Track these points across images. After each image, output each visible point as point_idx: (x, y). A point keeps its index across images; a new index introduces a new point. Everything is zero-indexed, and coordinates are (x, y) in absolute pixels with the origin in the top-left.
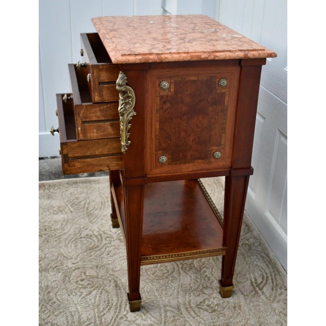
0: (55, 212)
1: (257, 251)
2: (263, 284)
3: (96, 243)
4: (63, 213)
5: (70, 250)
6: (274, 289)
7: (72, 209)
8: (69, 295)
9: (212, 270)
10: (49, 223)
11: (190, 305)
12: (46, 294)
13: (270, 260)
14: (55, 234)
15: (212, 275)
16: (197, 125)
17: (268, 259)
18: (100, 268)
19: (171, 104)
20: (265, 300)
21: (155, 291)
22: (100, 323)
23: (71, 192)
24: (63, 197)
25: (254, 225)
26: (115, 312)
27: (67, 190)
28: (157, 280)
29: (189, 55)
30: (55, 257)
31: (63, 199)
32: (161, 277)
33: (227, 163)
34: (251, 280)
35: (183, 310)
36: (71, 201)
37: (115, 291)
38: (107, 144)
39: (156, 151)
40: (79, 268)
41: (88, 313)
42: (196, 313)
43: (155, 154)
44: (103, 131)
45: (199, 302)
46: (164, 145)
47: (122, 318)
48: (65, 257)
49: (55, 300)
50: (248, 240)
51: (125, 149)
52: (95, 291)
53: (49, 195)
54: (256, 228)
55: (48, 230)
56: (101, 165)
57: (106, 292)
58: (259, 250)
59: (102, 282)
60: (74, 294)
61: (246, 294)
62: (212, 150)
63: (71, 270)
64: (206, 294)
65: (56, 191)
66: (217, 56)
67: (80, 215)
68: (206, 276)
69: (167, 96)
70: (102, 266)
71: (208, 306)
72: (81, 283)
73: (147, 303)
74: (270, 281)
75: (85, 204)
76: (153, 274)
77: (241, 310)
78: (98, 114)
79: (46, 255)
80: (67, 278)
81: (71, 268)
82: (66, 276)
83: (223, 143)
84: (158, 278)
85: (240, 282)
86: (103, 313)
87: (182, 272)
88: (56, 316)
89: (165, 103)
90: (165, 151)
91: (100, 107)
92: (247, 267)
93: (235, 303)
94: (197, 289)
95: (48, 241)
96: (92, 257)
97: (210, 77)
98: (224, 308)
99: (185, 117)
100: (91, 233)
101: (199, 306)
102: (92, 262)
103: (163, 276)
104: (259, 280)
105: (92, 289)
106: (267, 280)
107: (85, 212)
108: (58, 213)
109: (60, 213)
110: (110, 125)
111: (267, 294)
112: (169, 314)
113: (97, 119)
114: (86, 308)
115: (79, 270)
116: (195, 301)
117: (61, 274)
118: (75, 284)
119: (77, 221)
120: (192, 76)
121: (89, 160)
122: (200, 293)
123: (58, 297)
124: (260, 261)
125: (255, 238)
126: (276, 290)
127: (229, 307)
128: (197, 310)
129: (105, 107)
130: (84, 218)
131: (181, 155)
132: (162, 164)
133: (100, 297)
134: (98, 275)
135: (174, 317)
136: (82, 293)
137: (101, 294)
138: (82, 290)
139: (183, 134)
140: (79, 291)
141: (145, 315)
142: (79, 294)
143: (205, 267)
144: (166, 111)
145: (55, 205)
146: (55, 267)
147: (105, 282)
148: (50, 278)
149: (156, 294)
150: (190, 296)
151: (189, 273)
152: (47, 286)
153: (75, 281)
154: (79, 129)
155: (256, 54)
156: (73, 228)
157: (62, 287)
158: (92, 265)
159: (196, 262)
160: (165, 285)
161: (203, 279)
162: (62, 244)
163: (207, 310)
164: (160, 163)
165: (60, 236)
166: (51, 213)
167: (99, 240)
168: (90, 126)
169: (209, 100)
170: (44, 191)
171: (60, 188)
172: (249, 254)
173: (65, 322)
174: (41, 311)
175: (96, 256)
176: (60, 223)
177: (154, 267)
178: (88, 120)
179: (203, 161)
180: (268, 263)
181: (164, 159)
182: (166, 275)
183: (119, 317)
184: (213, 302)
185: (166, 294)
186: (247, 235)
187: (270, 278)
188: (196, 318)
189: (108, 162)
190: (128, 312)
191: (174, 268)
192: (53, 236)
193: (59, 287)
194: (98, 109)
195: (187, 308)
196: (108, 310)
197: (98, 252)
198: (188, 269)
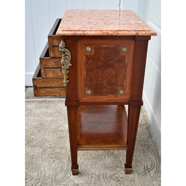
0: (48, 116)
1: (152, 149)
2: (151, 169)
3: (65, 135)
4: (52, 117)
5: (50, 137)
6: (157, 173)
7: (57, 115)
8: (43, 161)
9: (124, 157)
10: (43, 122)
11: (106, 175)
12: (31, 159)
13: (159, 156)
14: (45, 128)
15: (123, 160)
16: (109, 74)
17: (157, 155)
18: (63, 148)
19: (92, 61)
20: (150, 179)
21: (89, 165)
22: (55, 179)
23: (60, 106)
24: (55, 108)
25: (154, 134)
26: (64, 174)
27: (57, 105)
28: (92, 159)
29: (101, 32)
30: (41, 140)
31: (54, 109)
32: (94, 157)
33: (127, 97)
34: (144, 166)
35: (101, 177)
36: (58, 110)
37: (67, 162)
38: (59, 81)
39: (84, 87)
40: (52, 147)
41: (50, 173)
42: (108, 181)
43: (84, 89)
44: (56, 74)
45: (112, 174)
46: (89, 84)
47: (67, 178)
48: (46, 140)
49: (35, 163)
50: (148, 142)
51: (65, 85)
52: (57, 161)
53: (48, 106)
54: (155, 136)
55: (42, 125)
56: (55, 93)
57: (63, 162)
58: (154, 149)
59: (61, 157)
60: (45, 161)
61: (139, 174)
62: (118, 89)
63: (47, 148)
64: (117, 171)
65: (52, 105)
66: (118, 34)
67: (61, 119)
68: (120, 160)
69: (90, 56)
70: (64, 148)
71: (116, 177)
72: (51, 156)
73: (83, 171)
74: (155, 168)
75: (65, 113)
76: (90, 156)
77: (134, 183)
78: (53, 64)
79: (37, 138)
80: (44, 152)
81: (48, 147)
82: (44, 151)
83: (124, 85)
84: (92, 158)
85: (138, 166)
86: (58, 173)
87: (107, 156)
88: (33, 172)
89: (89, 59)
90: (90, 87)
91: (54, 60)
92: (144, 158)
93: (132, 178)
94: (113, 167)
95: (40, 131)
96: (61, 142)
97: (116, 46)
98: (125, 180)
99: (101, 69)
100: (63, 129)
101: (111, 177)
102: (59, 145)
103: (96, 157)
104: (149, 167)
105: (55, 160)
106: (154, 167)
107: (64, 117)
108: (49, 116)
109: (50, 116)
110: (60, 71)
111: (151, 175)
112: (93, 179)
113: (52, 67)
114: (49, 169)
115: (52, 148)
116: (109, 173)
117: (41, 149)
118: (47, 156)
119: (58, 122)
120: (105, 44)
121: (48, 89)
122: (114, 169)
123: (37, 162)
124: (153, 156)
125: (153, 142)
126: (158, 173)
127: (128, 180)
128: (109, 179)
129: (57, 60)
130: (62, 120)
131: (99, 91)
132: (88, 95)
133: (59, 164)
134: (61, 152)
135: (95, 181)
136: (49, 161)
137: (60, 163)
138: (50, 160)
139: (100, 79)
140: (48, 160)
141: (80, 178)
142: (48, 161)
143: (120, 155)
144: (89, 64)
145: (49, 112)
146: (40, 145)
147: (63, 156)
148: (35, 151)
149: (89, 167)
150: (108, 171)
151: (111, 157)
152: (33, 155)
153: (48, 154)
154: (43, 71)
155: (143, 33)
156: (55, 125)
157: (40, 157)
158: (59, 146)
159: (116, 152)
160: (95, 163)
161: (117, 162)
162: (47, 134)
163: (115, 180)
164: (87, 94)
165: (47, 129)
166: (46, 116)
167: (66, 133)
168: (48, 70)
169: (116, 60)
170: (46, 104)
171: (54, 103)
172: (147, 151)
173: (37, 175)
174: (26, 168)
175: (63, 142)
176: (49, 122)
177: (92, 152)
178: (47, 67)
179: (113, 95)
180: (157, 157)
181: (89, 92)
182: (98, 157)
183: (66, 177)
184: (120, 176)
185: (95, 167)
186: (149, 140)
187: (156, 166)
188: (107, 183)
189: (59, 91)
190: (71, 175)
191: (103, 154)
192: (43, 129)
193: (39, 156)
194: (52, 61)
195: (104, 177)
196: (61, 172)
197: (64, 140)
198: (110, 155)
